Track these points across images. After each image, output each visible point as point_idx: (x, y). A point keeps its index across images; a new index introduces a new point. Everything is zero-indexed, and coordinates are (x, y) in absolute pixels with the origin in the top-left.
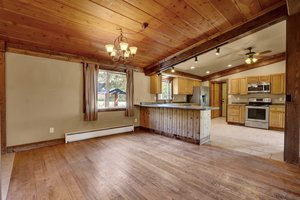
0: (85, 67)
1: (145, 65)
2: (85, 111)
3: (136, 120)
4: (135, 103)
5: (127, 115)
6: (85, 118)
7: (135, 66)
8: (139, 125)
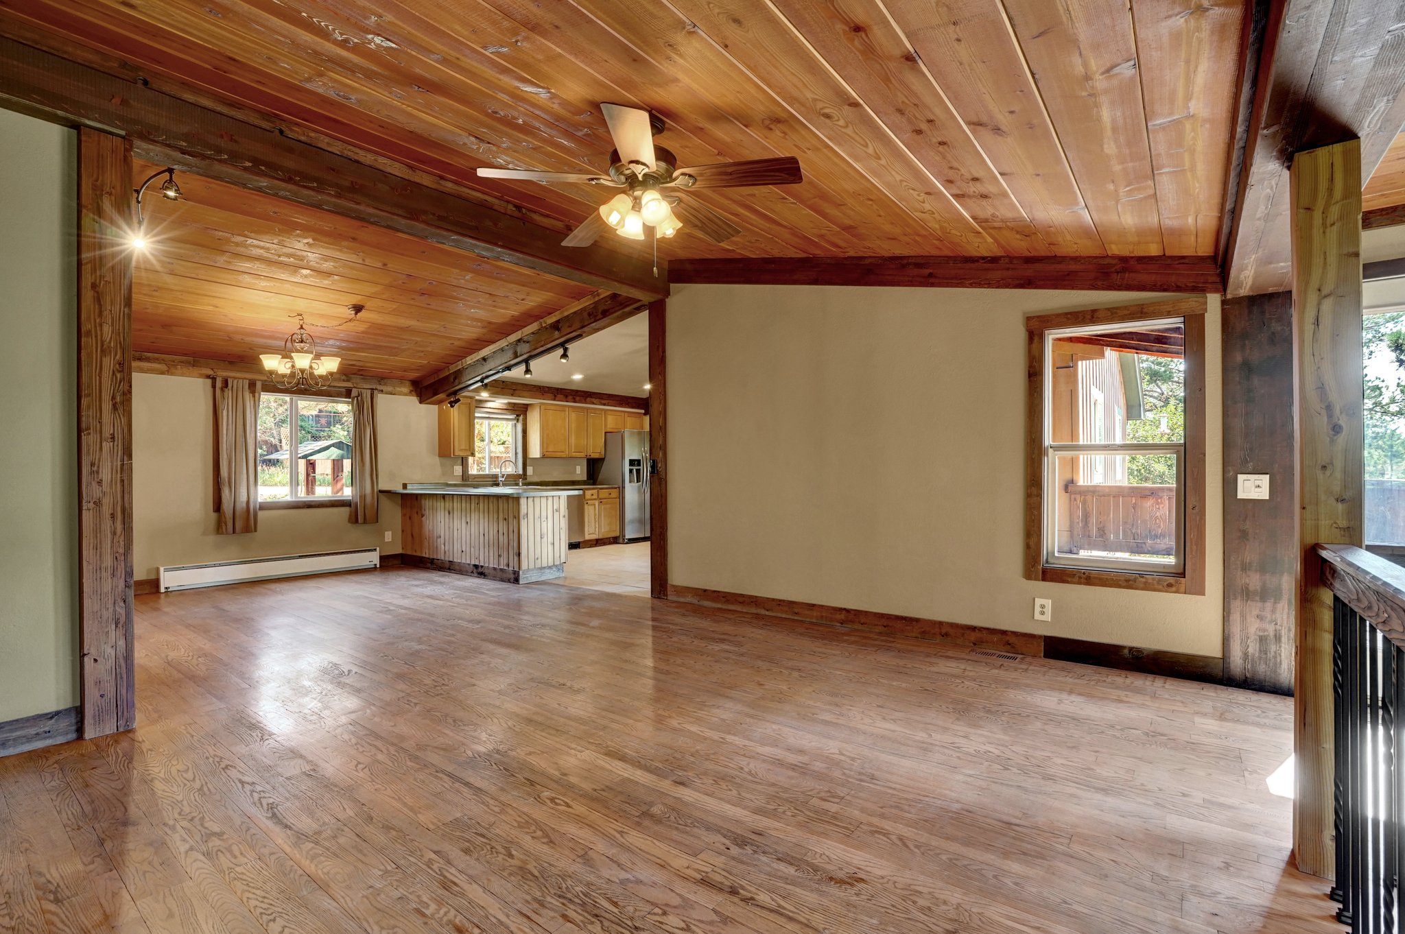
0: (219, 387)
1: (414, 375)
2: (218, 506)
3: (388, 536)
4: (383, 485)
5: (354, 519)
6: (220, 527)
7: (382, 378)
8: (398, 550)
